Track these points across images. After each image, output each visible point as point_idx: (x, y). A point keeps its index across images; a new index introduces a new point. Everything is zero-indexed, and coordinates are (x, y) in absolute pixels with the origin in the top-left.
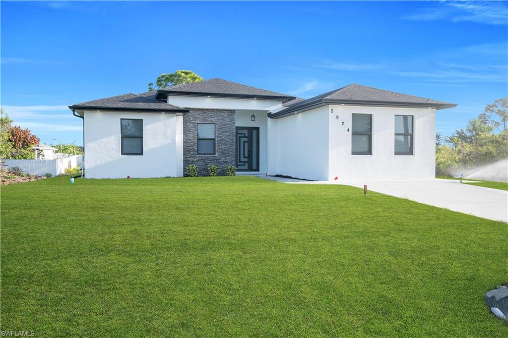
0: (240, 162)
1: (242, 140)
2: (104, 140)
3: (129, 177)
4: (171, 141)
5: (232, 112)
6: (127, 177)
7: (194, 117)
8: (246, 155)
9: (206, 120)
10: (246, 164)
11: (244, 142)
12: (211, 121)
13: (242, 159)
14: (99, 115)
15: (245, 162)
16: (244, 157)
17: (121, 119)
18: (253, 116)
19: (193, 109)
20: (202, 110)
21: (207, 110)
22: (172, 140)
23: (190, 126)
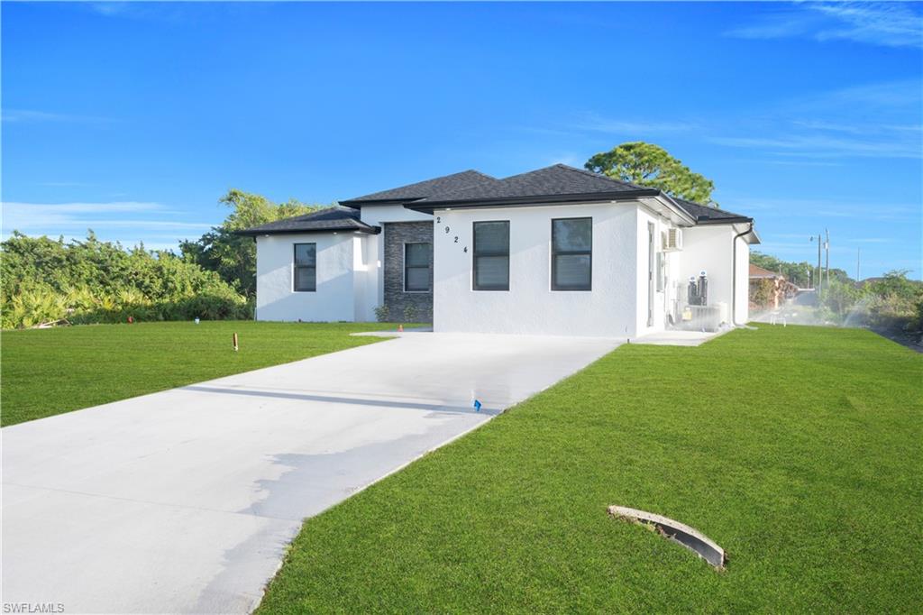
2: (275, 272)
3: (300, 321)
4: (347, 271)
6: (297, 320)
7: (398, 234)
9: (415, 239)
12: (423, 240)
17: (295, 245)
19: (397, 223)
21: (418, 223)
22: (349, 270)
23: (394, 248)
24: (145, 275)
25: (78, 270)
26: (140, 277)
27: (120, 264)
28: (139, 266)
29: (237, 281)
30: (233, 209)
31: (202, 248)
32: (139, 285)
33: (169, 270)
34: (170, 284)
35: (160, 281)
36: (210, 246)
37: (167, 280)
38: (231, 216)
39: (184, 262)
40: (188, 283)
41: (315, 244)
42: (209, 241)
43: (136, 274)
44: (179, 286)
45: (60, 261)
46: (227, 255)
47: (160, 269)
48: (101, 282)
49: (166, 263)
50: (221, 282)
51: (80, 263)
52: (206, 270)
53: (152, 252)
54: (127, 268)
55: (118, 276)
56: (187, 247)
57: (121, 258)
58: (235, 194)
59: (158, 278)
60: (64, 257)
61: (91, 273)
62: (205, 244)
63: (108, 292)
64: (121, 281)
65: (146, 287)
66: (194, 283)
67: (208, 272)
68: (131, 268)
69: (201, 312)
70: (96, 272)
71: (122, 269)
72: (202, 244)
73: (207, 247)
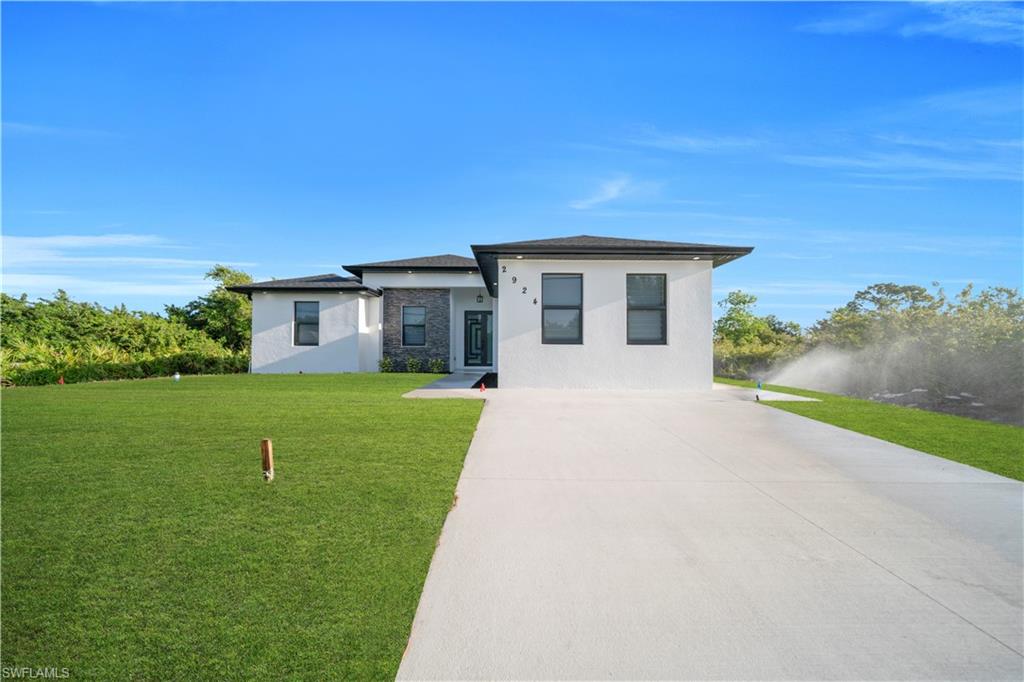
0: (472, 354)
1: (474, 327)
3: (301, 372)
5: (446, 291)
6: (298, 372)
7: (398, 299)
8: (479, 346)
9: (412, 302)
10: (479, 357)
11: (477, 329)
12: (420, 303)
13: (474, 351)
14: (269, 297)
15: (477, 355)
16: (477, 348)
17: (296, 303)
18: (480, 296)
19: (396, 289)
20: (407, 289)
21: (415, 289)
23: (393, 310)
24: (122, 332)
25: (37, 325)
26: (117, 334)
27: (92, 321)
28: (115, 323)
29: (224, 339)
30: (219, 283)
31: (189, 313)
32: (115, 340)
33: (151, 327)
34: (152, 340)
35: (141, 337)
36: (197, 311)
37: (149, 336)
38: (218, 287)
39: (169, 322)
40: (172, 338)
41: (318, 302)
42: (196, 308)
43: (113, 330)
44: (162, 342)
45: (14, 316)
46: (214, 318)
47: (141, 326)
48: (68, 337)
49: (148, 323)
50: (208, 338)
51: (41, 318)
52: (192, 329)
53: (135, 313)
54: (101, 325)
55: (90, 332)
56: (173, 311)
57: (95, 315)
58: (222, 270)
59: (139, 334)
60: (19, 312)
61: (55, 328)
62: (192, 310)
63: (74, 347)
64: (93, 336)
65: (123, 342)
66: (180, 339)
67: (194, 331)
68: (105, 324)
69: (186, 363)
70: (60, 327)
71: (95, 325)
72: (189, 309)
73: (194, 312)
